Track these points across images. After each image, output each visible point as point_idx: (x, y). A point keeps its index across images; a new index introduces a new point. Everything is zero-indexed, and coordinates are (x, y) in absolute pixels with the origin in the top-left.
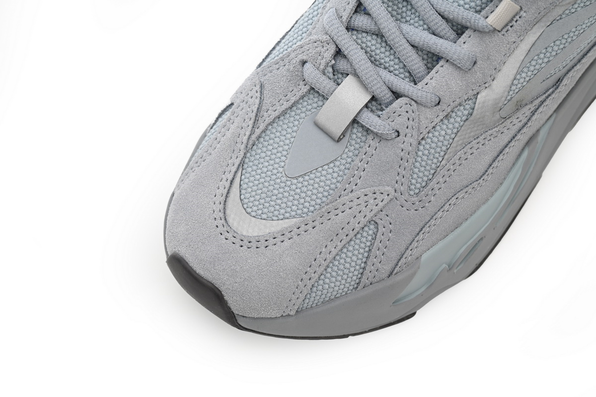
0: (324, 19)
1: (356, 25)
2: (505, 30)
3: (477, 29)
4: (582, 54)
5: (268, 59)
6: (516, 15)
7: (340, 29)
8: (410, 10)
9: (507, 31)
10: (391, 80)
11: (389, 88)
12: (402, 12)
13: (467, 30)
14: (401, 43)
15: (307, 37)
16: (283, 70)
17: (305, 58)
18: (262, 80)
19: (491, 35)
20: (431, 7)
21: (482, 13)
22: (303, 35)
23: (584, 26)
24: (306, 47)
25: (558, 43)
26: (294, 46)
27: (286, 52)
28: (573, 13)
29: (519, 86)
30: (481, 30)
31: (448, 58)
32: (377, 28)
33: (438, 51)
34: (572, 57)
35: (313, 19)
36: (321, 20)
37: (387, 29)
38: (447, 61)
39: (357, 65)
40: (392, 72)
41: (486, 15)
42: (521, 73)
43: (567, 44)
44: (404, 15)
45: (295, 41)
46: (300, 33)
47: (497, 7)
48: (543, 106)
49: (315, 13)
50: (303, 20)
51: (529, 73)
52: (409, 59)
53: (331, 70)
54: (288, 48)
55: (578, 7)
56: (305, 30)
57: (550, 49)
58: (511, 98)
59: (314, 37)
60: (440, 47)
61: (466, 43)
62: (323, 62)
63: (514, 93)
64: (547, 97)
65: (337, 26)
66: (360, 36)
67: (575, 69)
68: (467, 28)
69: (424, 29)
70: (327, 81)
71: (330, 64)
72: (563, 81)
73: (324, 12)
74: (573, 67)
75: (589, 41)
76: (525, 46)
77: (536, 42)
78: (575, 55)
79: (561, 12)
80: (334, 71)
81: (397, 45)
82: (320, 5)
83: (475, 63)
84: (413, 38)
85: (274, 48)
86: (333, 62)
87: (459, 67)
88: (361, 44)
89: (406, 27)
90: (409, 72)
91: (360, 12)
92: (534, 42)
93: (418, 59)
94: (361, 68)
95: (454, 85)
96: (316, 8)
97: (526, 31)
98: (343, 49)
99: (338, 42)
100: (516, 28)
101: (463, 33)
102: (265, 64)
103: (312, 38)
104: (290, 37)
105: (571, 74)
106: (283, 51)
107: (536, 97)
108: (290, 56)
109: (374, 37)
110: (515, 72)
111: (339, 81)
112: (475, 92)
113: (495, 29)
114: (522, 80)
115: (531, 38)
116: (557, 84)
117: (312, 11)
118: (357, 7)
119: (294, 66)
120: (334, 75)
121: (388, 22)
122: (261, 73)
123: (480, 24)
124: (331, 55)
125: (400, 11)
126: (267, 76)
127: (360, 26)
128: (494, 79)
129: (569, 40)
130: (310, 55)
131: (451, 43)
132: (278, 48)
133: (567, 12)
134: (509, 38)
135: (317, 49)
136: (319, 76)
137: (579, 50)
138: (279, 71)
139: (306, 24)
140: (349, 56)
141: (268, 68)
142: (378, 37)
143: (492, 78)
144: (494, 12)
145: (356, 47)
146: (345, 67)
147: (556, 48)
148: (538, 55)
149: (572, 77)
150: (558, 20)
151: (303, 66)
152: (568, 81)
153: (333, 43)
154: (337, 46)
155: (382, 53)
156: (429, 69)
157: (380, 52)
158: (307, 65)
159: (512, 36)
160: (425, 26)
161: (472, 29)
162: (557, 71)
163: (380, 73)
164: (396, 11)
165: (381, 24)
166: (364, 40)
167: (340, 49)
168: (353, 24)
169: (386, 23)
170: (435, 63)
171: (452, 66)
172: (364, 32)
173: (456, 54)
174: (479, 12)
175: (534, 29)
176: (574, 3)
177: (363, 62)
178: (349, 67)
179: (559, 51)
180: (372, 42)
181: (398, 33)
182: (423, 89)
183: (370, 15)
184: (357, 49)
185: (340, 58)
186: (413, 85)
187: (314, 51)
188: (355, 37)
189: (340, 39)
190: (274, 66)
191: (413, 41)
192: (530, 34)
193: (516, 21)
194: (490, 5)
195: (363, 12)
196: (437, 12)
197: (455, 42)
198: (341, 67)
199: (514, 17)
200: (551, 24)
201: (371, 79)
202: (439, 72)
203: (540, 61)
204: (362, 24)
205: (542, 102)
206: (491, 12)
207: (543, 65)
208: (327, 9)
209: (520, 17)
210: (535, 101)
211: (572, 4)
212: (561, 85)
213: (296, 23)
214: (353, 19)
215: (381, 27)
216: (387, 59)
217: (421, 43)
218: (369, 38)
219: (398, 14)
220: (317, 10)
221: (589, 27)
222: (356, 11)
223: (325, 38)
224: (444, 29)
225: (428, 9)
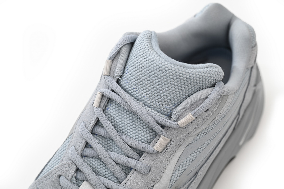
0: (69, 152)
1: (86, 154)
2: (164, 151)
3: (149, 152)
4: (206, 158)
5: (41, 175)
6: (169, 143)
7: (78, 157)
8: (114, 144)
9: (165, 152)
10: (107, 182)
11: (106, 187)
12: (110, 145)
13: (144, 153)
14: (110, 162)
15: (61, 162)
16: (49, 181)
17: (60, 174)
18: (38, 187)
19: (157, 154)
20: (124, 143)
21: (151, 144)
22: (59, 161)
23: (205, 145)
24: (60, 168)
25: (192, 155)
26: (54, 167)
27: (50, 170)
28: (198, 139)
29: (175, 179)
30: (151, 153)
31: (135, 169)
32: (97, 155)
33: (130, 166)
34: (201, 160)
35: (64, 151)
36: (67, 152)
37: (102, 156)
38: (135, 170)
39: (88, 176)
40: (107, 177)
41: (153, 145)
42: (175, 172)
43: (197, 155)
44: (111, 146)
45: (55, 164)
46: (57, 159)
47: (158, 140)
48: (189, 187)
49: (65, 148)
50: (59, 152)
51: (180, 172)
52: (115, 170)
53: (74, 179)
54: (51, 168)
55: (201, 136)
56: (60, 158)
57: (189, 159)
58: (172, 186)
59: (64, 162)
60: (131, 163)
61: (144, 160)
62: (70, 175)
63: (173, 183)
64: (191, 183)
65: (76, 155)
66: (89, 160)
67: (204, 166)
68: (144, 152)
69: (122, 154)
70: (73, 185)
71: (74, 176)
72: (199, 173)
73: (69, 148)
74: (203, 165)
75: (209, 151)
76: (175, 159)
77: (181, 156)
78: (203, 159)
79: (192, 140)
80: (76, 179)
81: (108, 164)
82: (67, 144)
83: (150, 170)
84: (116, 159)
85: (44, 168)
86: (75, 175)
87: (142, 173)
88: (90, 164)
89: (112, 153)
90: (116, 177)
91: (88, 147)
92: (180, 156)
93: (120, 170)
94: (90, 178)
95: (140, 183)
96: (65, 146)
97: (175, 151)
98: (80, 168)
99: (77, 164)
100: (169, 150)
101: (142, 154)
102: (40, 177)
103: (63, 163)
104: (52, 162)
105: (202, 169)
106: (49, 170)
107: (185, 183)
108: (52, 173)
109: (96, 159)
110: (172, 172)
111: (80, 184)
112: (152, 185)
113: (158, 152)
114: (176, 176)
115: (178, 154)
116: (196, 175)
117: (63, 147)
118: (86, 144)
119: (54, 178)
120: (76, 181)
121: (102, 152)
122: (37, 183)
123: (150, 150)
124: (74, 172)
125: (109, 145)
126: (40, 185)
127: (88, 154)
128: (161, 177)
129: (198, 153)
130: (63, 172)
131: (136, 160)
132: (46, 168)
133: (195, 139)
134: (166, 155)
135: (66, 168)
136: (68, 183)
137: (204, 157)
138: (47, 181)
139: (60, 155)
140: (83, 171)
141: (41, 180)
142: (98, 159)
143: (160, 177)
144: (157, 143)
145: (87, 166)
146: (82, 177)
147: (192, 158)
148: (183, 162)
149: (203, 170)
150: (191, 144)
151: (59, 178)
152: (201, 173)
153: (75, 165)
154: (77, 166)
155: (101, 168)
156: (127, 175)
157: (100, 168)
158: (61, 178)
159: (168, 154)
160: (122, 152)
161: (147, 152)
162: (195, 169)
163: (101, 179)
164: (107, 145)
165: (99, 153)
166: (91, 161)
167: (78, 168)
168: (84, 153)
169: (101, 153)
170: (129, 171)
171: (138, 173)
172: (91, 157)
173: (140, 167)
174: (149, 143)
175: (179, 149)
176: (198, 134)
177: (91, 174)
178: (84, 177)
179: (194, 159)
180: (95, 163)
181: (108, 157)
182: (124, 186)
183: (93, 148)
184: (87, 167)
185: (79, 172)
186: (119, 185)
187: (65, 170)
188: (86, 160)
189: (78, 162)
190: (44, 179)
191: (116, 161)
192: (177, 152)
193: (169, 146)
194: (155, 139)
195: (89, 147)
196: (127, 145)
197: (138, 160)
198: (80, 177)
199: (168, 144)
200: (187, 146)
201: (96, 183)
202: (132, 176)
203: (184, 165)
204: (89, 153)
205: (189, 185)
206: (156, 143)
207: (186, 167)
208: (70, 146)
209: (171, 144)
210: (185, 186)
211: (197, 135)
212: (198, 175)
213: (55, 154)
214: (84, 151)
215: (99, 154)
216: (104, 171)
217: (121, 162)
218: (94, 160)
219: (108, 146)
220: (65, 147)
221: (208, 145)
222: (86, 147)
223: (70, 162)
224: (132, 153)
225: (123, 144)
